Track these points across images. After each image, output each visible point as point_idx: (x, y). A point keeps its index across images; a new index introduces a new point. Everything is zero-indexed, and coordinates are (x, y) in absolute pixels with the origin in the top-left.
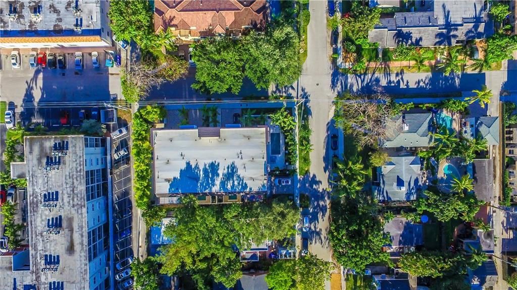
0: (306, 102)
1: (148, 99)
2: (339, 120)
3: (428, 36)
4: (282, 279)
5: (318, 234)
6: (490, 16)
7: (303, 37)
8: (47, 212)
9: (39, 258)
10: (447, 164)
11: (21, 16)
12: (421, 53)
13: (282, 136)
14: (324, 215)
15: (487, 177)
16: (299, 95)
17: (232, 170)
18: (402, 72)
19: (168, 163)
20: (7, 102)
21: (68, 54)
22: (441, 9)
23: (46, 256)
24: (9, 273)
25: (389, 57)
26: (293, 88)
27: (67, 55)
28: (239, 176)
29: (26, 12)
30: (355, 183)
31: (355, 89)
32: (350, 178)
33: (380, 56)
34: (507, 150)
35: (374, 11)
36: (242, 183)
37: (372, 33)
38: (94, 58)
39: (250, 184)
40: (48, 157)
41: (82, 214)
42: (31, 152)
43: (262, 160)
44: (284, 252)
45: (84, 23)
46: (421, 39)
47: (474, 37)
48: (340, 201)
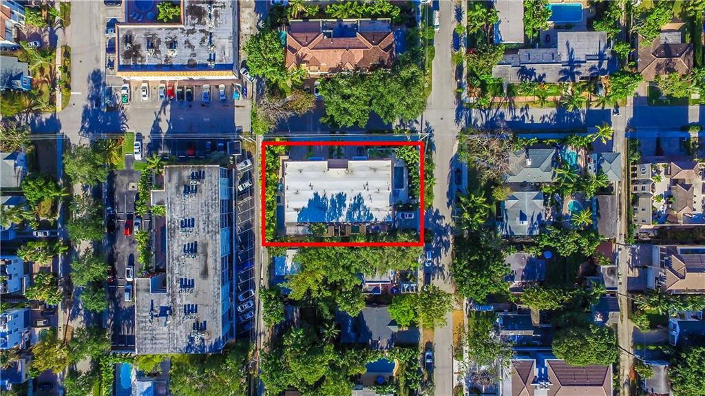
0: (430, 137)
1: (275, 131)
2: (463, 154)
3: (551, 73)
4: (404, 309)
5: (441, 269)
6: (613, 53)
7: (428, 71)
8: (183, 238)
9: (175, 282)
10: (572, 200)
11: (158, 51)
12: (546, 89)
13: (405, 171)
14: (446, 250)
15: (610, 214)
16: (423, 129)
17: (359, 201)
18: (527, 107)
19: (297, 193)
20: (135, 133)
21: (196, 86)
22: (565, 47)
23: (182, 279)
24: (147, 294)
25: (513, 92)
26: (417, 122)
27: (194, 87)
28: (365, 207)
29: (162, 47)
30: (477, 215)
31: (479, 123)
32: (472, 212)
33: (505, 91)
34: (632, 187)
35: (498, 49)
36: (368, 213)
37: (496, 69)
38: (222, 91)
39: (375, 214)
40: (185, 186)
41: (216, 240)
42: (170, 181)
43: (387, 191)
44: (406, 286)
45: (217, 58)
46: (544, 75)
47: (598, 74)
48: (462, 235)
